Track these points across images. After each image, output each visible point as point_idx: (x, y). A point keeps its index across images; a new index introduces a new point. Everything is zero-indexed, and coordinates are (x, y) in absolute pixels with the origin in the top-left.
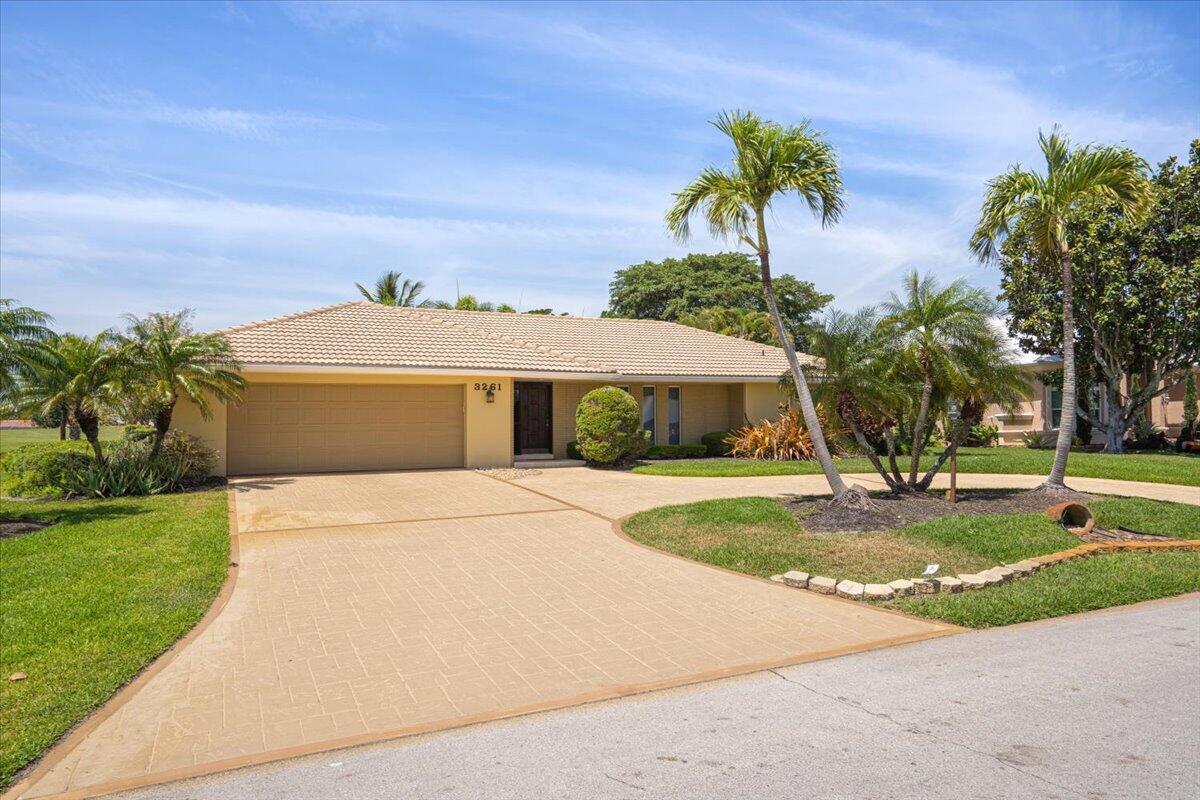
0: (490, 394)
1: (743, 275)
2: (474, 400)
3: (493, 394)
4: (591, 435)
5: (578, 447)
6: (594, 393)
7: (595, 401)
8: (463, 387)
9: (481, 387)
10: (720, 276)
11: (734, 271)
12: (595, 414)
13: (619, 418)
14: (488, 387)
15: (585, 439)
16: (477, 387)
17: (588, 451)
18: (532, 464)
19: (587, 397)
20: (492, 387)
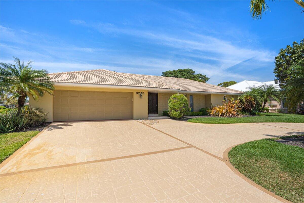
0: (141, 95)
1: (190, 73)
2: (136, 97)
3: (142, 96)
4: (174, 109)
5: (168, 113)
6: (174, 95)
7: (175, 98)
8: (132, 93)
9: (138, 93)
10: (185, 73)
11: (188, 72)
12: (175, 102)
13: (183, 103)
14: (140, 93)
15: (172, 110)
16: (137, 93)
17: (172, 114)
18: (154, 118)
19: (172, 97)
20: (142, 93)
